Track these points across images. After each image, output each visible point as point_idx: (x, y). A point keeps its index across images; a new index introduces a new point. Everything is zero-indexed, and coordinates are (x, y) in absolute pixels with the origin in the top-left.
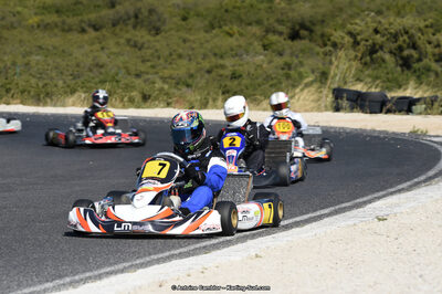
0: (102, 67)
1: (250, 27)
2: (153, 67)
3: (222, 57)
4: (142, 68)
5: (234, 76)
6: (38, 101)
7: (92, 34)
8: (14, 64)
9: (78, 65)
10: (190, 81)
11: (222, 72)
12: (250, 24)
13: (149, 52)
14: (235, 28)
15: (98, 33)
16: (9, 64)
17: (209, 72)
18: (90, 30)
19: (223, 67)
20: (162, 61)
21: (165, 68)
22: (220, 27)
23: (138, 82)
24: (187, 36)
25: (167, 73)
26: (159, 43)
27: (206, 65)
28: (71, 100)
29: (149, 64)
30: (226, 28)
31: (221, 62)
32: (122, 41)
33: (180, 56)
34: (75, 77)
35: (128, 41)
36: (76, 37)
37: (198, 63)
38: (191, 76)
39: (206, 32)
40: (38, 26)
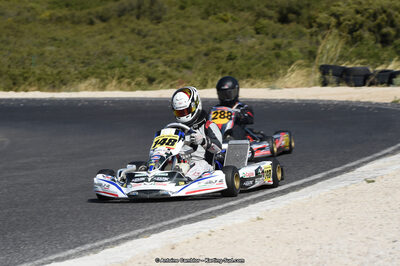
0: (110, 54)
1: (242, 13)
2: (156, 52)
4: (146, 53)
5: (230, 58)
6: (54, 88)
7: (100, 25)
8: (30, 54)
9: (88, 54)
10: (189, 64)
11: (219, 54)
12: (242, 10)
13: (152, 39)
14: (229, 15)
15: (104, 24)
16: (25, 55)
17: (207, 55)
18: (97, 21)
19: (219, 50)
20: (164, 46)
21: (167, 53)
22: (215, 14)
23: (142, 67)
24: (186, 23)
25: (168, 57)
26: (160, 30)
27: (204, 48)
28: (82, 85)
29: (152, 50)
30: (221, 15)
31: (218, 45)
32: (128, 30)
33: (180, 42)
34: (86, 64)
35: (133, 30)
36: (85, 28)
37: (197, 47)
38: (191, 59)
39: (203, 19)
40: (51, 20)
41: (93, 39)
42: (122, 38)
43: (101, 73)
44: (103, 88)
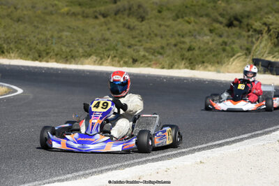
0: (107, 40)
1: (201, 19)
2: (139, 41)
3: (183, 37)
4: (133, 42)
5: (190, 49)
6: (67, 61)
7: (102, 19)
8: (52, 37)
9: (92, 39)
10: (161, 51)
11: (183, 46)
12: (202, 16)
13: (137, 32)
14: (192, 19)
15: (105, 19)
16: (49, 37)
17: (175, 45)
18: (101, 17)
19: (184, 43)
20: (145, 38)
21: (147, 43)
22: (183, 17)
23: (129, 50)
24: (162, 22)
25: (148, 45)
26: (144, 26)
27: (173, 41)
28: (87, 61)
29: (137, 39)
30: (187, 18)
31: (182, 39)
32: (121, 25)
33: (156, 35)
34: (90, 46)
35: (124, 25)
36: (91, 21)
37: (168, 40)
38: (162, 48)
39: (174, 20)
40: (68, 14)
42: (116, 30)
43: (100, 53)
44: (101, 64)
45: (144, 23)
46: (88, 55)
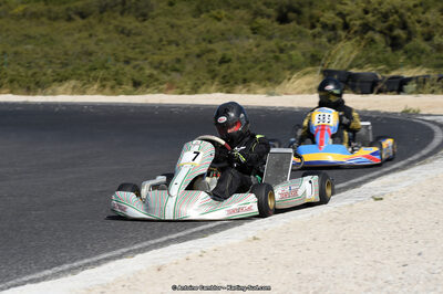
0: (91, 54)
1: (237, 11)
2: (142, 53)
3: (210, 42)
4: (131, 54)
5: (224, 61)
6: (28, 91)
7: (80, 22)
8: (3, 53)
9: (66, 54)
10: (177, 66)
11: (211, 56)
12: (238, 8)
14: (223, 13)
15: (85, 21)
17: (199, 56)
18: (77, 18)
19: (212, 51)
21: (154, 54)
22: (208, 11)
23: (127, 68)
24: (175, 21)
25: (156, 58)
27: (195, 50)
28: (61, 89)
29: (137, 50)
30: (214, 13)
31: (210, 46)
32: (111, 27)
34: (64, 65)
35: (116, 27)
36: (63, 25)
37: (188, 48)
38: (178, 61)
39: (194, 17)
40: (24, 15)
41: (71, 38)
42: (104, 37)
43: (81, 75)
44: (84, 93)
45: (146, 23)
46: (61, 80)
